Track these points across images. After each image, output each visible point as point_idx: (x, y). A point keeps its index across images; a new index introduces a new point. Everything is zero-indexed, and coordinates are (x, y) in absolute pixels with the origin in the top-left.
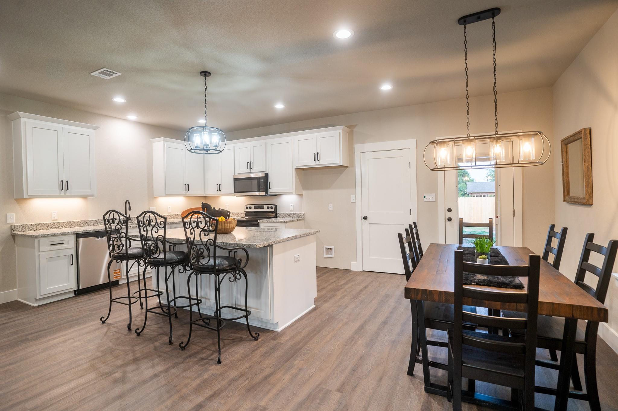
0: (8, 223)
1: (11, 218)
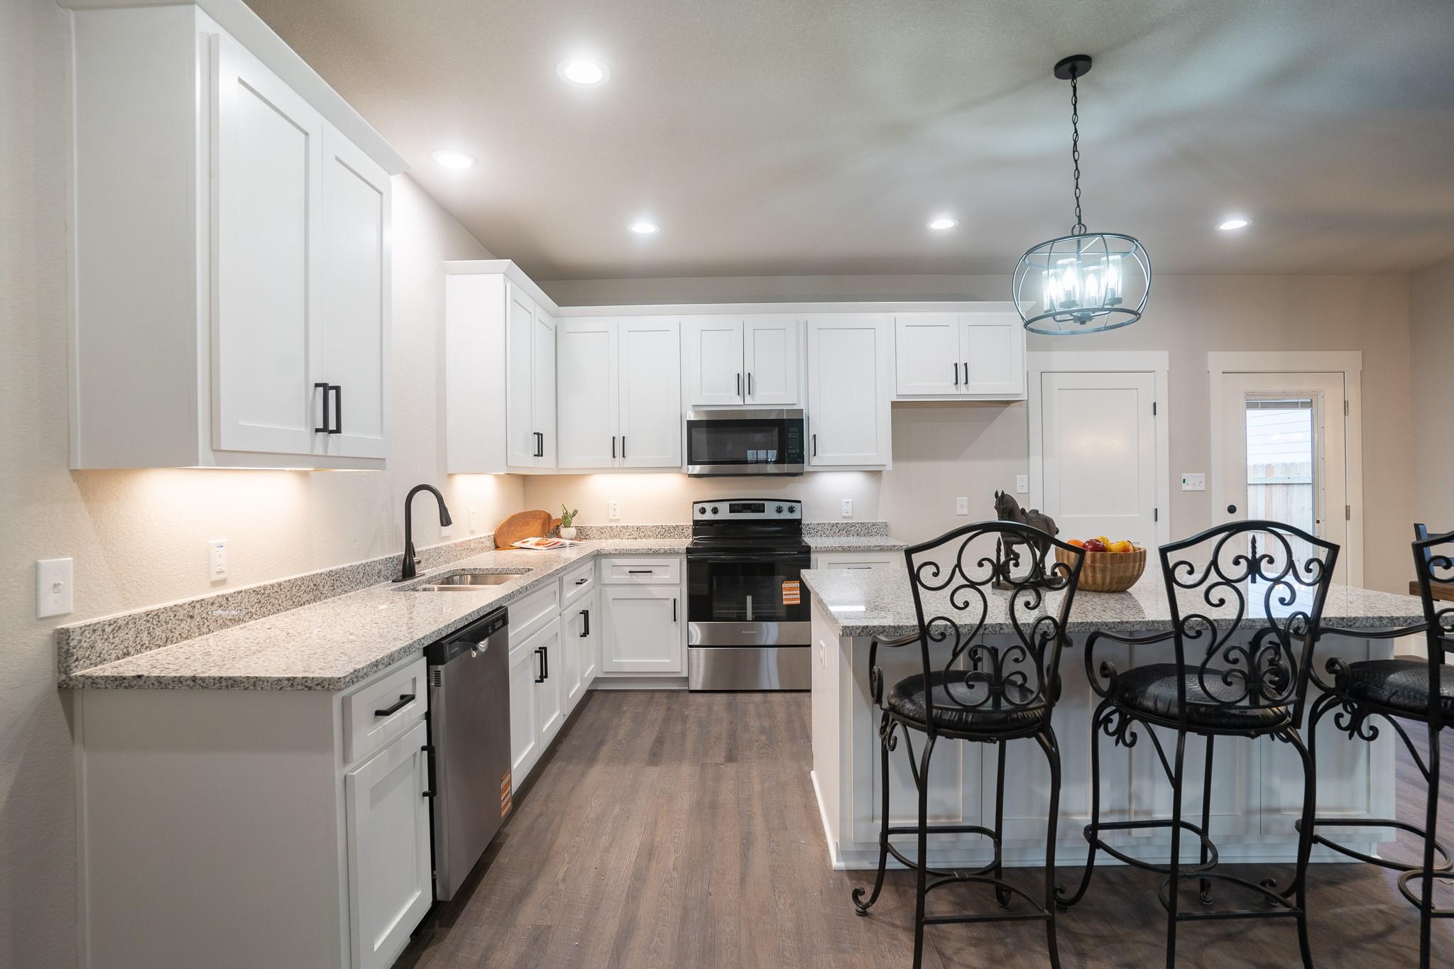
0: (42, 615)
1: (58, 583)
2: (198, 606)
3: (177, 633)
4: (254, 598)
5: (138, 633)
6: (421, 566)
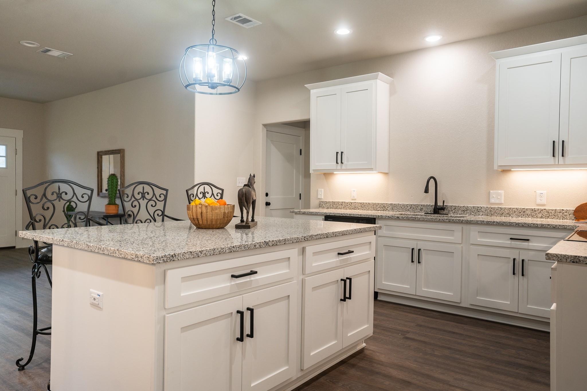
0: (318, 198)
1: (320, 193)
2: (344, 203)
3: (338, 207)
4: (360, 205)
5: (330, 205)
6: (451, 212)
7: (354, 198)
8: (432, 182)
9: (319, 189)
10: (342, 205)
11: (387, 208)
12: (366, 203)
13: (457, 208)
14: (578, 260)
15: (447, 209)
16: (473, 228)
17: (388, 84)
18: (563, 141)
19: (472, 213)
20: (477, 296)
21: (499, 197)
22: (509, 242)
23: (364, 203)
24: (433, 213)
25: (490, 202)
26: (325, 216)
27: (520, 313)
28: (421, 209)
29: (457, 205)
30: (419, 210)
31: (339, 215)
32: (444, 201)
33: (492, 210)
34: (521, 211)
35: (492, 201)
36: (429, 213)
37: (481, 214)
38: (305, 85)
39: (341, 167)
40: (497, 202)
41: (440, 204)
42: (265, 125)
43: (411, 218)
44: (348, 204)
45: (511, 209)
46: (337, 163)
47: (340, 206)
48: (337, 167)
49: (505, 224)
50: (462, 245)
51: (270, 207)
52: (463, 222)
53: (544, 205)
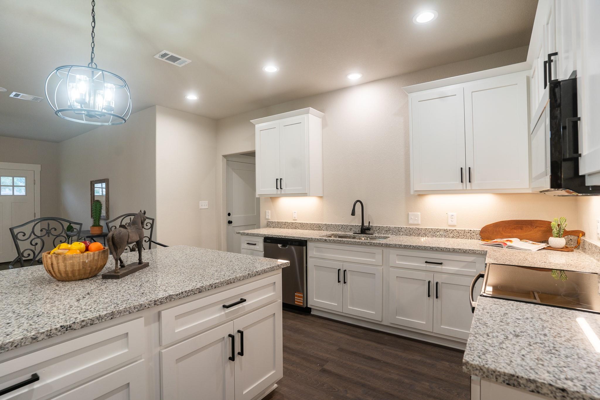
0: (266, 218)
1: (268, 214)
2: (286, 223)
3: (282, 227)
4: (299, 225)
5: (276, 224)
6: (376, 232)
7: (295, 219)
8: (358, 206)
9: (267, 211)
10: (285, 225)
11: (322, 228)
12: (305, 223)
13: (381, 228)
14: (516, 383)
15: (372, 229)
16: (392, 251)
17: (320, 118)
18: (470, 168)
19: (394, 233)
20: (396, 316)
21: (416, 219)
22: (425, 265)
23: (303, 223)
24: (360, 232)
25: (409, 223)
26: (264, 238)
27: (434, 333)
28: (351, 229)
29: (381, 226)
30: (349, 230)
31: (276, 237)
32: (369, 222)
33: (411, 230)
34: (435, 231)
35: (411, 222)
36: (358, 232)
37: (402, 234)
38: (250, 121)
39: (281, 192)
40: (416, 222)
41: (366, 224)
42: (225, 156)
43: (337, 241)
44: (290, 224)
45: (427, 230)
46: (277, 188)
47: (284, 226)
48: (277, 192)
49: (420, 248)
50: (382, 267)
51: (233, 225)
52: (383, 245)
53: (454, 226)
